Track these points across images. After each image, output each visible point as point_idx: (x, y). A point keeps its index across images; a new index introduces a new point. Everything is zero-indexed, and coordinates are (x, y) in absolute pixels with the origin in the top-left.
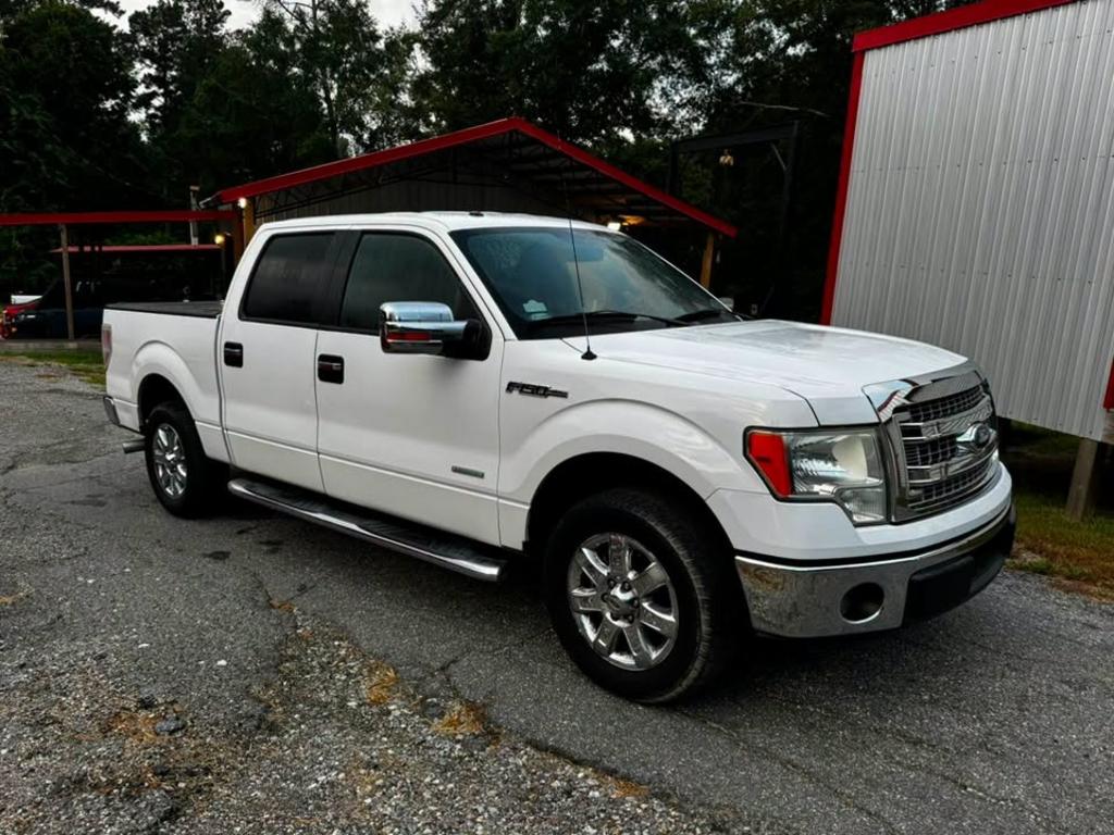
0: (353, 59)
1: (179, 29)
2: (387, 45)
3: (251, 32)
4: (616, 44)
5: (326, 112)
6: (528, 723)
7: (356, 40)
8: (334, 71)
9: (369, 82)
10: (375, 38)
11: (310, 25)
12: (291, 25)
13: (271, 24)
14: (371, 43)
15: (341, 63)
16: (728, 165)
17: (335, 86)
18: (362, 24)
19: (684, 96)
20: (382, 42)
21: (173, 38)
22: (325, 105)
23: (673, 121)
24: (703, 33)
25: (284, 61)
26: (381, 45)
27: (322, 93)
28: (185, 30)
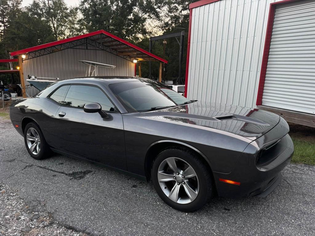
0: (60, 15)
1: (7, 6)
2: (70, 11)
3: (30, 7)
4: (135, 10)
5: (54, 31)
6: (66, 219)
7: (61, 9)
8: (55, 18)
9: (66, 22)
10: (67, 9)
11: (47, 5)
12: (41, 5)
13: (36, 5)
14: (66, 11)
15: (57, 16)
16: (165, 44)
17: (56, 23)
18: (63, 5)
19: (155, 24)
20: (69, 10)
21: (6, 9)
22: (53, 29)
23: (152, 32)
24: (159, 7)
25: (40, 16)
26: (68, 11)
27: (52, 25)
28: (9, 6)
